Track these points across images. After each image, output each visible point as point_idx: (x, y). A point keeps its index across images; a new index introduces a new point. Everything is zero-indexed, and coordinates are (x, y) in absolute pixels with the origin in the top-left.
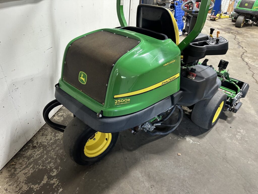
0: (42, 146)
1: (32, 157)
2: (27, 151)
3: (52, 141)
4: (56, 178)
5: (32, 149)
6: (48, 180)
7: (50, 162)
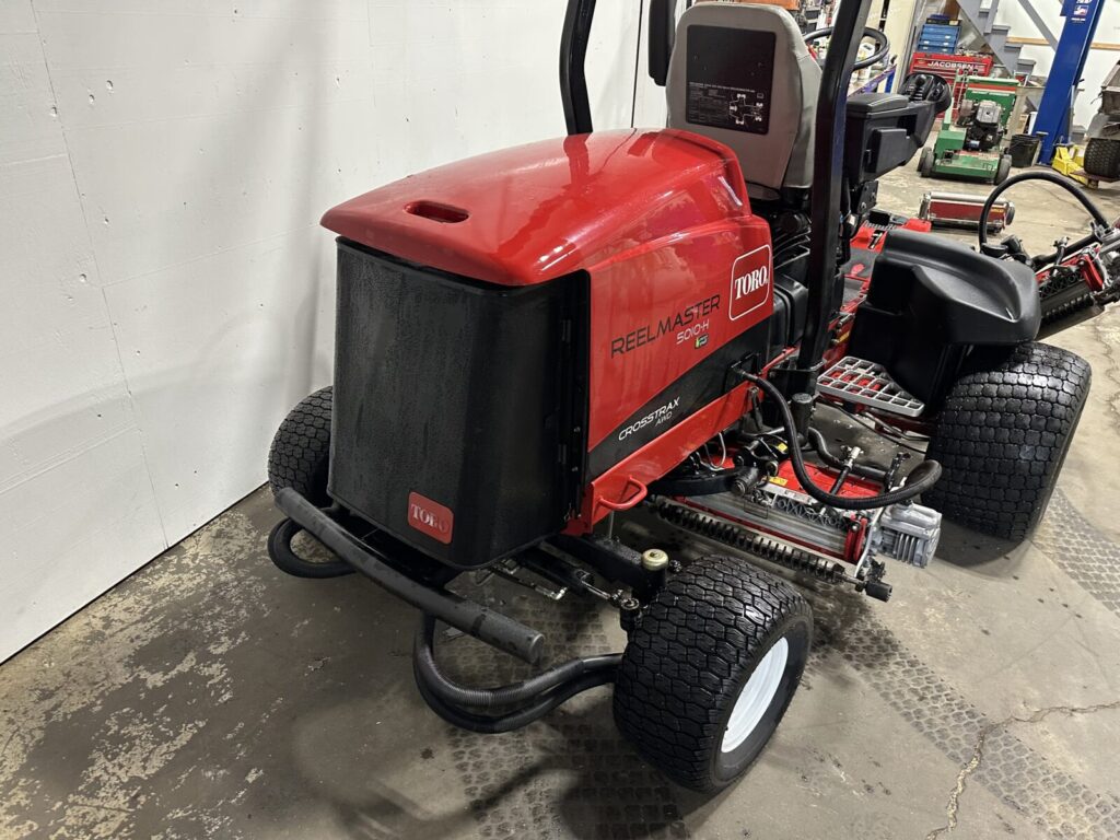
0: (206, 567)
1: (165, 596)
2: (156, 577)
3: (241, 556)
4: (221, 663)
5: (173, 573)
6: (198, 663)
7: (218, 616)
